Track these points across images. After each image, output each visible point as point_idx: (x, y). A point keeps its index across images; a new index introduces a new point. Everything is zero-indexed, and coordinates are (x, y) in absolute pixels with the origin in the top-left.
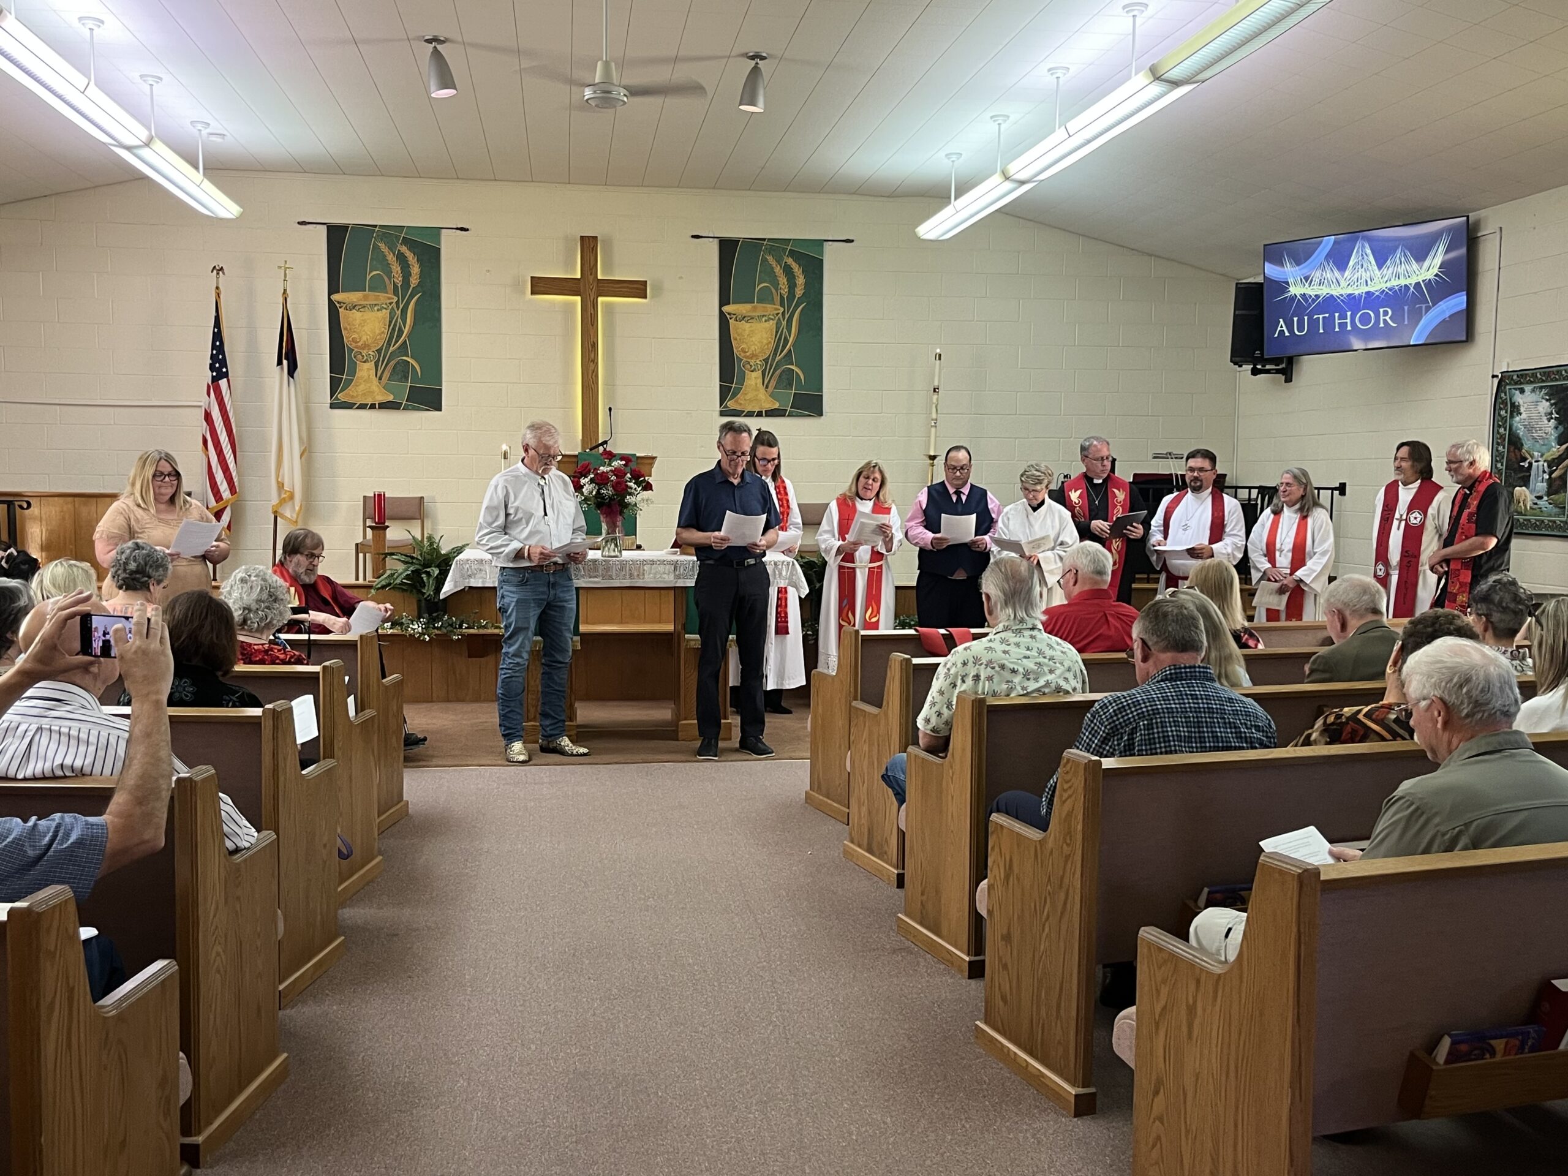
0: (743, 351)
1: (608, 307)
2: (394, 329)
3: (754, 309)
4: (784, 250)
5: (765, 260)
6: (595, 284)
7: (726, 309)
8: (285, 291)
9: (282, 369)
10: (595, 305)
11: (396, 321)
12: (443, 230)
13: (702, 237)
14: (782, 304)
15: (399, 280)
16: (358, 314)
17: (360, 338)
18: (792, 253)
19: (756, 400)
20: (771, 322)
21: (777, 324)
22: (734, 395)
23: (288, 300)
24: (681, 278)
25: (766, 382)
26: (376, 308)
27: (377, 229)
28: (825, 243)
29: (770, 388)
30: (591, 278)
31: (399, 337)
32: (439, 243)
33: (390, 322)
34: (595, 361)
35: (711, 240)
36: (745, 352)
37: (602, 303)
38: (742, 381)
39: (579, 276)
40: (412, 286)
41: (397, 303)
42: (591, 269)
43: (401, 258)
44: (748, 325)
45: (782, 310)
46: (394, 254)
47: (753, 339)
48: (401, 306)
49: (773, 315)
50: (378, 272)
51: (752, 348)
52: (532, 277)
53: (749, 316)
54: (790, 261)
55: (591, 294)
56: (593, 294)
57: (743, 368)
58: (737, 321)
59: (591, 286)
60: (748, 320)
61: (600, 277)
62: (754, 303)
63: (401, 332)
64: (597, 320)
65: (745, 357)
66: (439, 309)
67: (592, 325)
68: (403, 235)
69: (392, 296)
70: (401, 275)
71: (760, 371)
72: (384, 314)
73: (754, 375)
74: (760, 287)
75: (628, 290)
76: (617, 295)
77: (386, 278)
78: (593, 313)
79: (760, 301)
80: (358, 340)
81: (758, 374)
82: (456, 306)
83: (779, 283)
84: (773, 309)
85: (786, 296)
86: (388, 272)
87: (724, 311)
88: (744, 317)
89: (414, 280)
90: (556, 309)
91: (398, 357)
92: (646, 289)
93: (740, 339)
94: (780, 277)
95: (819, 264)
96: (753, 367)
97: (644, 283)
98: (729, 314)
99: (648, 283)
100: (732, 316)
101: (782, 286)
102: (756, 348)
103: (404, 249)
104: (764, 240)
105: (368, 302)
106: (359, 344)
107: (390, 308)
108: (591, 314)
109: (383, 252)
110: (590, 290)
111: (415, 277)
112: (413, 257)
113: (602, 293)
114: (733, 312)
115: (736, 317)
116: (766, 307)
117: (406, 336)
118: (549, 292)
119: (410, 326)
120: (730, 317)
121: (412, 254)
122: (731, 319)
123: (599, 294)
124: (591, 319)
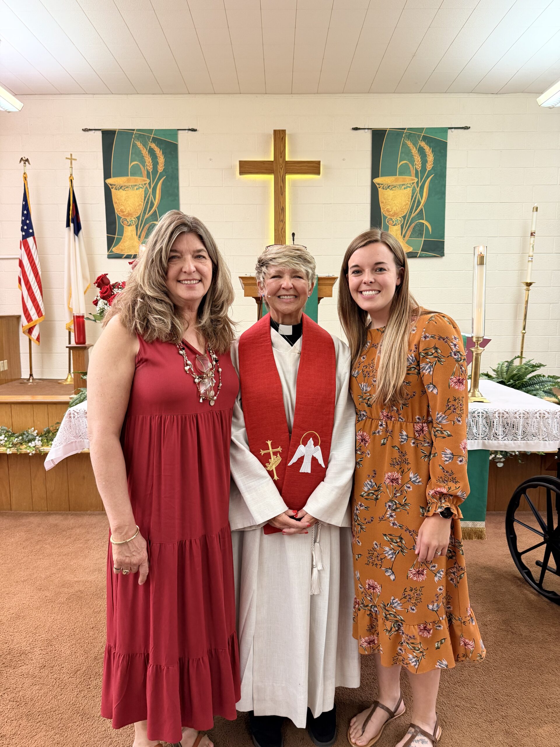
0: (388, 211)
1: (294, 184)
2: (147, 202)
3: (396, 180)
4: (419, 136)
5: (404, 144)
6: (284, 165)
7: (376, 181)
8: (71, 175)
9: (70, 230)
10: (284, 180)
11: (149, 197)
12: (180, 132)
13: (360, 129)
14: (417, 176)
15: (150, 168)
16: (124, 193)
17: (126, 209)
18: (425, 138)
20: (409, 188)
21: (413, 190)
23: (74, 181)
24: (344, 160)
25: (404, 233)
26: (135, 188)
27: (135, 132)
28: (449, 131)
29: (407, 237)
30: (281, 160)
31: (151, 208)
32: (177, 141)
33: (145, 197)
34: (283, 221)
35: (366, 130)
37: (289, 179)
39: (272, 159)
40: (159, 171)
42: (281, 154)
43: (152, 152)
44: (392, 192)
45: (416, 180)
46: (147, 149)
47: (396, 202)
48: (152, 186)
49: (410, 184)
50: (136, 163)
51: (394, 209)
52: (240, 162)
53: (392, 185)
54: (423, 144)
55: (281, 172)
56: (282, 172)
57: (387, 224)
58: (384, 189)
59: (281, 167)
60: (392, 188)
61: (287, 159)
62: (396, 175)
63: (152, 204)
64: (285, 191)
65: (389, 215)
66: (177, 188)
67: (282, 195)
68: (152, 136)
69: (146, 179)
70: (152, 164)
71: (400, 225)
72: (141, 191)
73: (395, 228)
74: (401, 164)
75: (306, 168)
76: (299, 172)
77: (141, 166)
78: (282, 186)
79: (401, 174)
80: (124, 211)
81: (398, 227)
82: (189, 185)
83: (415, 161)
84: (410, 180)
85: (420, 169)
86: (143, 162)
87: (375, 182)
88: (389, 186)
89: (161, 168)
90: (257, 186)
91: (151, 222)
92: (319, 168)
93: (386, 203)
94: (416, 156)
95: (444, 145)
96: (395, 222)
97: (319, 163)
98: (378, 184)
99: (321, 163)
100: (381, 185)
101: (417, 163)
102: (397, 208)
103: (153, 146)
104: (404, 129)
105: (130, 184)
106: (125, 213)
107: (145, 187)
108: (281, 187)
109: (139, 148)
110: (280, 169)
111: (161, 166)
112: (159, 151)
113: (288, 172)
114: (381, 183)
115: (383, 187)
116: (405, 178)
117: (156, 207)
118: (252, 172)
119: (159, 200)
120: (379, 186)
121: (159, 149)
122: (379, 188)
123: (286, 173)
124: (281, 190)
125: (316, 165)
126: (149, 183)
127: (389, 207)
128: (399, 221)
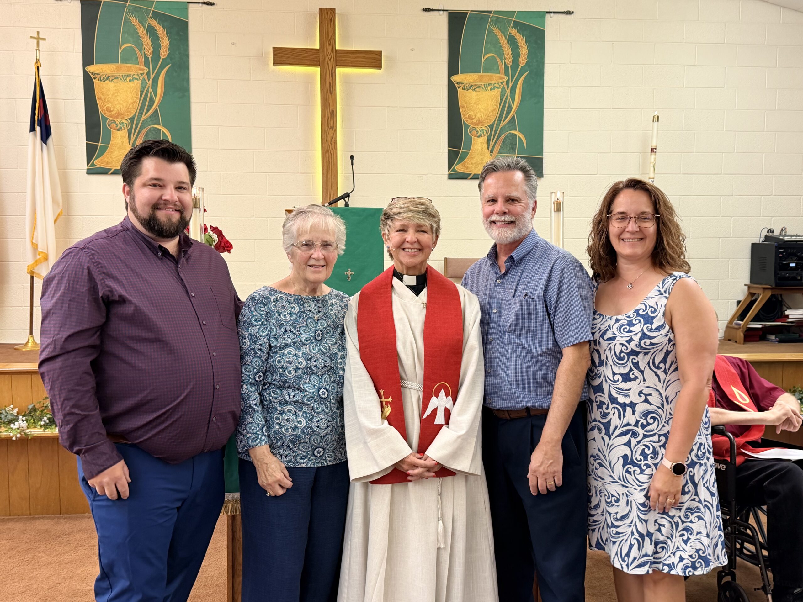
0: (470, 118)
1: (347, 79)
2: (145, 99)
3: (481, 78)
4: (509, 22)
5: (490, 32)
6: (333, 54)
7: (455, 78)
8: (38, 60)
9: (35, 135)
10: (333, 75)
11: (147, 91)
12: (191, 5)
13: (432, 10)
14: (506, 73)
15: (149, 52)
16: (112, 85)
17: (114, 108)
18: (516, 25)
20: (496, 89)
21: (501, 92)
22: (462, 159)
23: (41, 69)
24: (412, 50)
25: (491, 147)
26: (128, 79)
27: (128, 3)
28: (547, 16)
29: (495, 152)
30: (329, 48)
31: (150, 106)
32: (187, 17)
33: (142, 92)
34: (333, 128)
35: (441, 12)
36: (472, 119)
37: (340, 74)
38: (469, 146)
39: (318, 47)
40: (162, 57)
41: (148, 74)
43: (151, 31)
44: (474, 93)
45: (506, 79)
46: (144, 27)
47: (480, 107)
48: (152, 77)
49: (498, 83)
50: (129, 45)
51: (479, 115)
52: (274, 49)
53: (476, 85)
54: (514, 32)
55: (329, 64)
56: (331, 64)
57: (470, 134)
58: (464, 89)
59: (330, 57)
60: (475, 89)
61: (337, 48)
62: (480, 72)
63: (152, 101)
64: (335, 90)
65: (472, 123)
66: (187, 80)
67: (331, 94)
68: (152, 9)
69: (144, 67)
70: (151, 47)
71: (486, 137)
72: (137, 84)
73: (480, 140)
74: (486, 57)
75: (363, 60)
76: (354, 65)
77: (137, 50)
78: (331, 82)
79: (486, 70)
80: (112, 109)
81: (484, 139)
82: (204, 77)
83: (504, 54)
84: (498, 78)
85: (511, 64)
86: (139, 44)
87: (453, 80)
88: (472, 86)
89: (164, 53)
90: (297, 80)
91: (150, 125)
92: (381, 60)
93: (467, 107)
94: (505, 48)
95: (541, 34)
96: (479, 133)
97: (379, 53)
98: (457, 83)
99: (383, 54)
100: (460, 85)
101: (506, 57)
102: (482, 115)
103: (154, 23)
104: (490, 12)
105: (121, 74)
106: (113, 113)
107: (142, 78)
108: (330, 83)
109: (134, 25)
110: (328, 60)
111: (165, 50)
112: (162, 30)
113: (340, 64)
114: (461, 81)
115: (464, 86)
116: (492, 76)
117: (157, 105)
118: (290, 62)
119: (161, 96)
120: (458, 86)
121: (162, 27)
122: (459, 87)
123: (337, 65)
124: (330, 88)
125: (377, 56)
127: (471, 113)
128: (485, 131)
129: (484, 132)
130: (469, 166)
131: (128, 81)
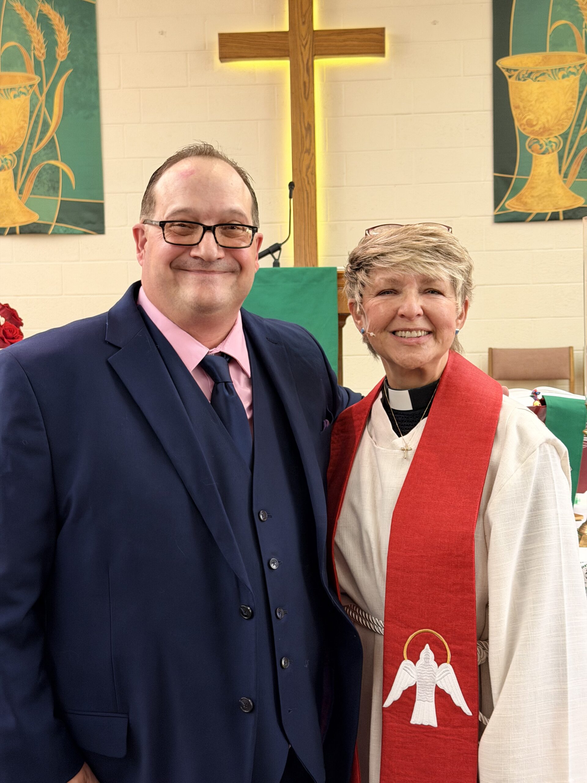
0: (530, 124)
1: (332, 76)
2: (36, 122)
3: (546, 60)
6: (310, 38)
7: (503, 63)
10: (310, 70)
11: (39, 111)
15: (41, 53)
19: (549, 196)
20: (572, 76)
21: (581, 80)
22: (516, 191)
24: (434, 23)
25: (564, 168)
26: (12, 94)
29: (572, 177)
30: (303, 29)
31: (44, 133)
33: (32, 112)
34: (310, 151)
36: (533, 126)
37: (321, 67)
38: (527, 170)
39: (286, 28)
40: (60, 60)
41: (40, 85)
42: (304, 16)
43: (44, 21)
44: (536, 85)
46: (34, 16)
47: (545, 105)
48: (46, 90)
49: (575, 67)
50: (12, 43)
51: (543, 119)
52: (221, 35)
53: (538, 72)
55: (304, 54)
56: (306, 53)
57: (529, 150)
58: (519, 79)
59: (304, 43)
60: (537, 77)
61: (316, 26)
62: (545, 50)
63: (46, 126)
64: (313, 92)
65: (532, 133)
66: (96, 91)
67: (307, 99)
69: (34, 76)
70: (44, 46)
71: (556, 154)
72: (24, 101)
73: (546, 158)
74: (554, 26)
75: (356, 43)
76: (341, 52)
77: (23, 50)
78: (307, 81)
79: (556, 46)
81: (552, 157)
82: (120, 86)
83: (583, 20)
84: (575, 58)
86: (27, 42)
87: (500, 66)
88: (531, 73)
89: (62, 53)
90: (257, 82)
91: (43, 161)
92: (383, 41)
93: (524, 108)
94: (585, 10)
96: (545, 147)
97: (381, 31)
98: (508, 70)
99: (387, 33)
100: (513, 72)
102: (549, 118)
103: (47, 9)
105: (2, 87)
107: (31, 91)
108: (305, 83)
109: (18, 14)
110: (302, 48)
111: (63, 48)
112: (59, 19)
113: (319, 52)
114: (513, 67)
115: (518, 75)
116: (565, 56)
117: (53, 131)
118: (245, 55)
119: (59, 117)
120: (510, 75)
121: (58, 15)
122: (510, 77)
123: (315, 55)
124: (305, 91)
125: (376, 36)
126: (38, 84)
127: (531, 116)
128: (554, 145)
129: (552, 146)
130: (529, 201)
131: (13, 98)
